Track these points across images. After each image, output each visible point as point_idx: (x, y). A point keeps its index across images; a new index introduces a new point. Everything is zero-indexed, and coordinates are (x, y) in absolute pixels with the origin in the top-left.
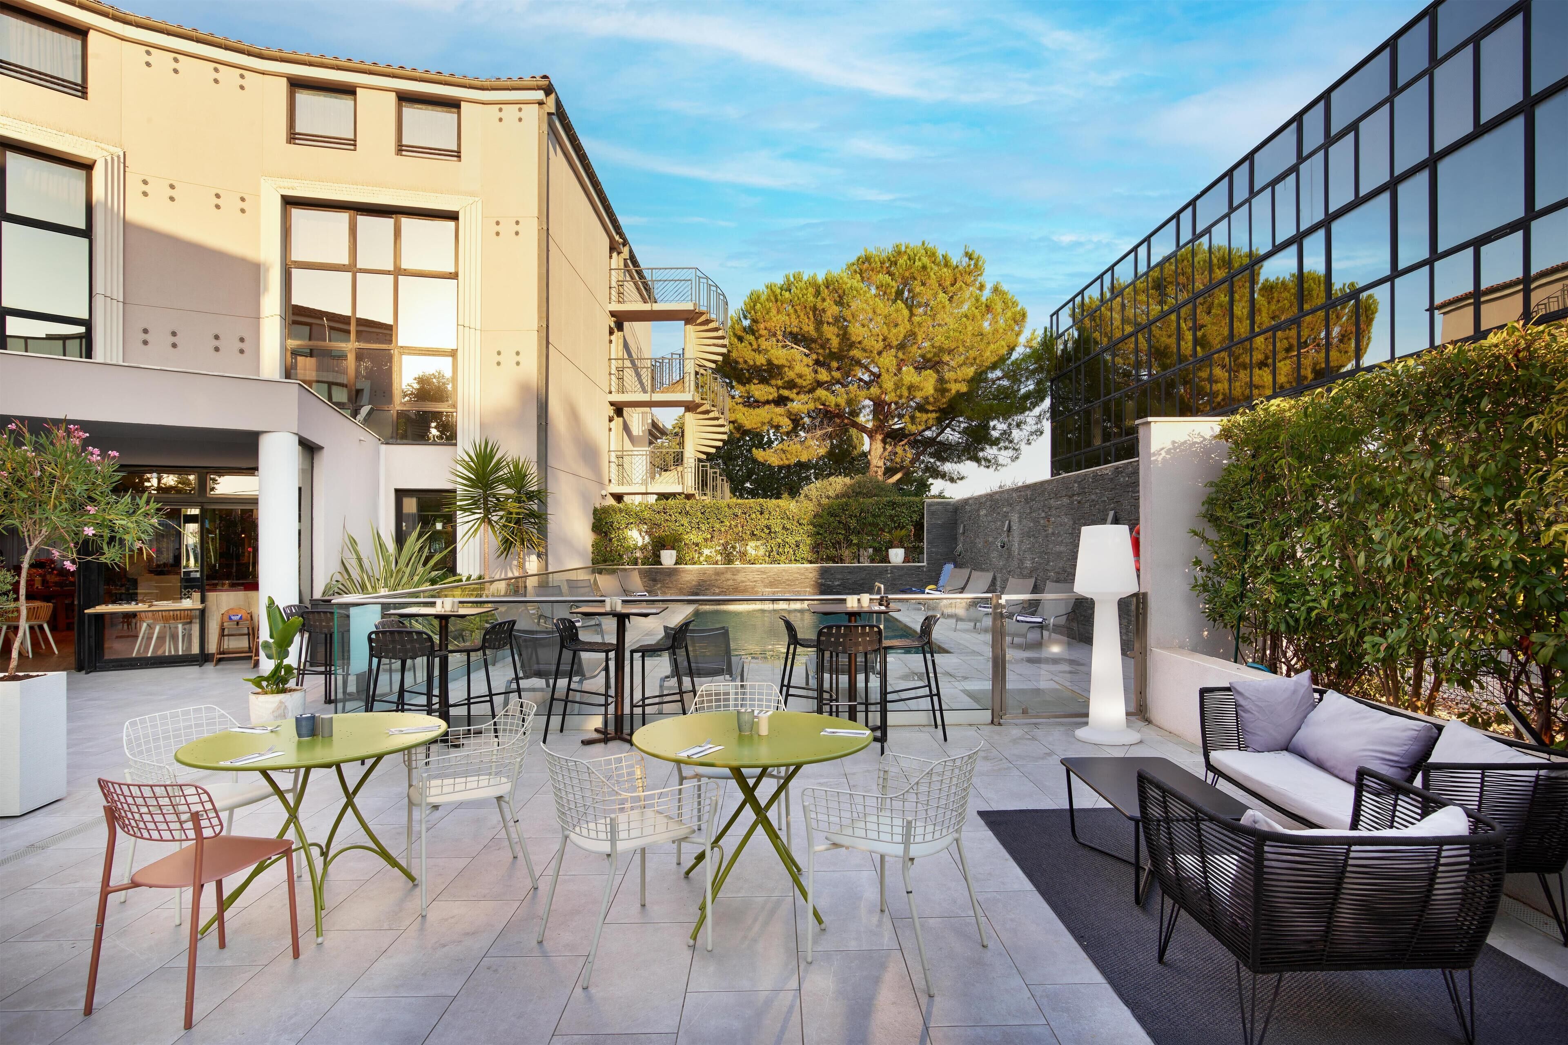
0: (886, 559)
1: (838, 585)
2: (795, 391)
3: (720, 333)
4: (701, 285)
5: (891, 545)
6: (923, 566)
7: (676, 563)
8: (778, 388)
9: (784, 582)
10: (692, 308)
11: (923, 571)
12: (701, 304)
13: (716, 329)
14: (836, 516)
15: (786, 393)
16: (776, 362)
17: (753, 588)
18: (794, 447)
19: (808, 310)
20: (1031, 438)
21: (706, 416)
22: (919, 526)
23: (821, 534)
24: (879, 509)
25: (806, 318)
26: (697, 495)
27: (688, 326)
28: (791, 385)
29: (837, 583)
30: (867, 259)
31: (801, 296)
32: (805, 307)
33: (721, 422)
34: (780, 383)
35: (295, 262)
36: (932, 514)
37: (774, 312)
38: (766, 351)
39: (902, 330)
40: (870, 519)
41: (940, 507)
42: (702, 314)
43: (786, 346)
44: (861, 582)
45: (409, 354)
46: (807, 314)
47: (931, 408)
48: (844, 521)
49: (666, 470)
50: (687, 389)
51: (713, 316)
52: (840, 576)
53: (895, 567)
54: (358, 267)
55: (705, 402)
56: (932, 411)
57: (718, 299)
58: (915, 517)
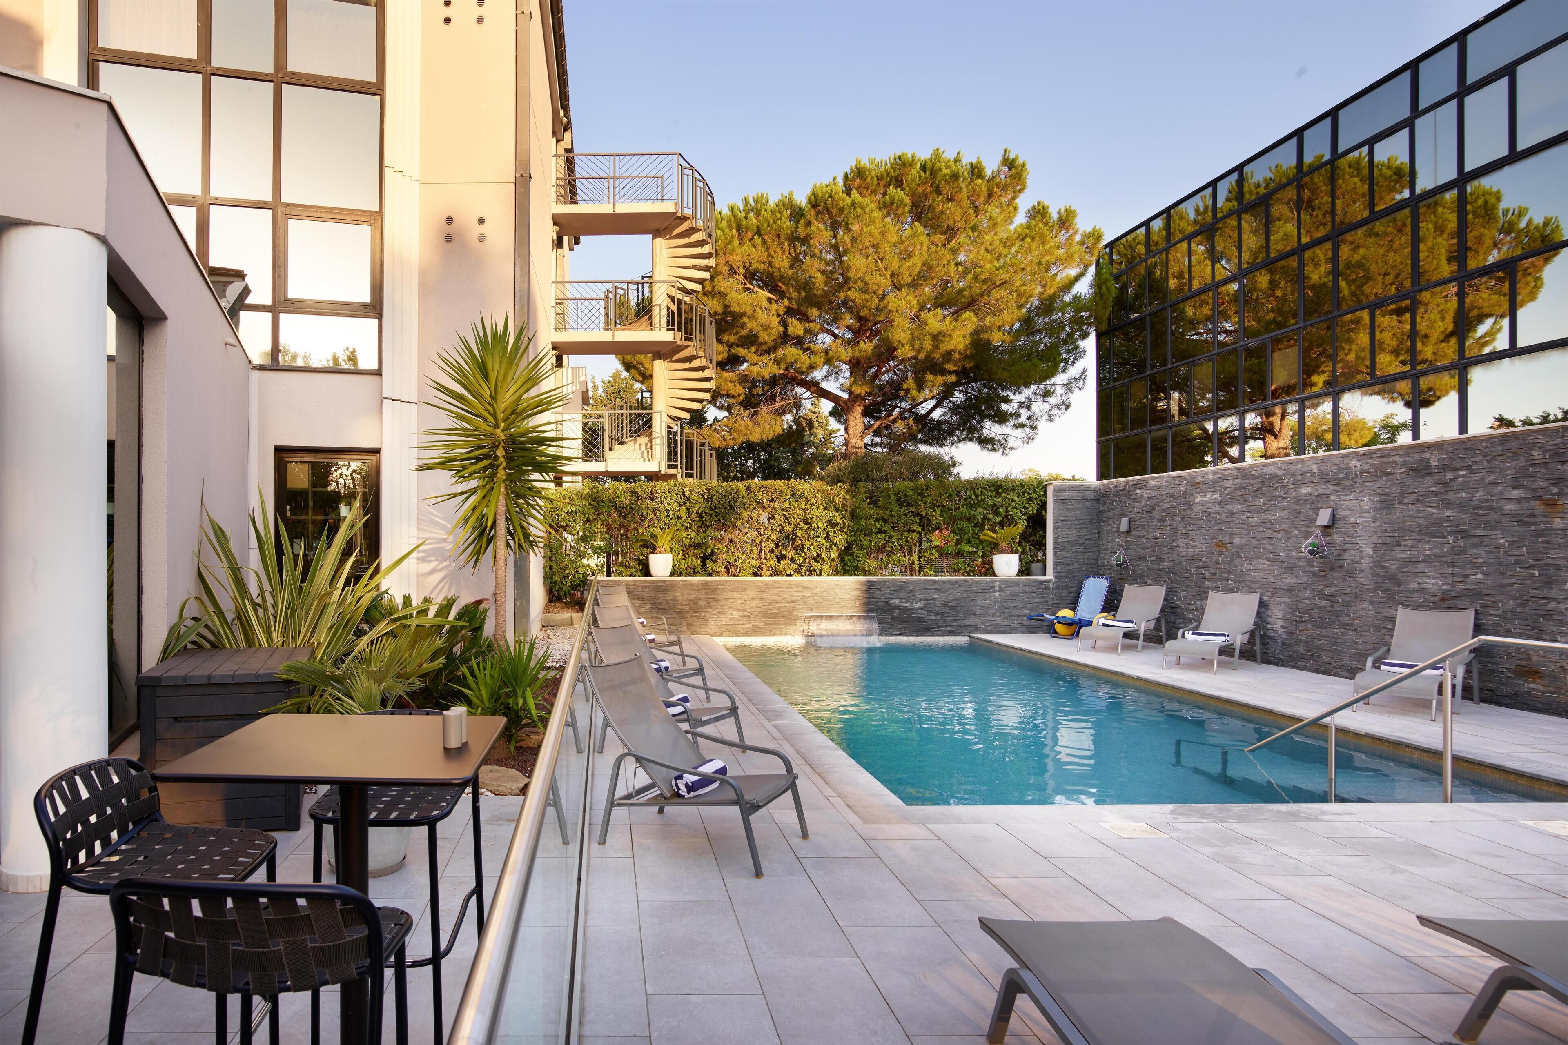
0: (989, 570)
1: (920, 608)
2: (753, 349)
3: (706, 249)
4: (685, 177)
5: (996, 548)
6: (1049, 581)
7: (672, 574)
8: (730, 346)
9: (837, 603)
10: (672, 210)
11: (1048, 588)
12: (685, 204)
13: (701, 243)
14: (909, 505)
15: (741, 352)
16: (735, 308)
17: (790, 612)
18: (743, 423)
19: (782, 240)
20: (1052, 412)
21: (687, 365)
22: (1037, 522)
23: (885, 532)
24: (977, 496)
25: (779, 250)
26: (679, 476)
27: (659, 241)
28: (750, 340)
29: (918, 605)
30: (860, 173)
31: (772, 221)
32: (778, 236)
33: (707, 373)
34: (732, 339)
35: (105, 50)
36: (1061, 502)
37: (736, 242)
38: (722, 295)
39: (917, 262)
40: (964, 510)
41: (1074, 493)
42: (684, 219)
43: (748, 289)
44: (954, 603)
45: (300, 217)
46: (781, 245)
47: (950, 367)
48: (923, 513)
49: (621, 443)
50: (657, 325)
51: (700, 224)
52: (922, 595)
53: (1005, 582)
54: (214, 64)
55: (690, 343)
56: (950, 373)
57: (706, 200)
58: (1032, 508)
